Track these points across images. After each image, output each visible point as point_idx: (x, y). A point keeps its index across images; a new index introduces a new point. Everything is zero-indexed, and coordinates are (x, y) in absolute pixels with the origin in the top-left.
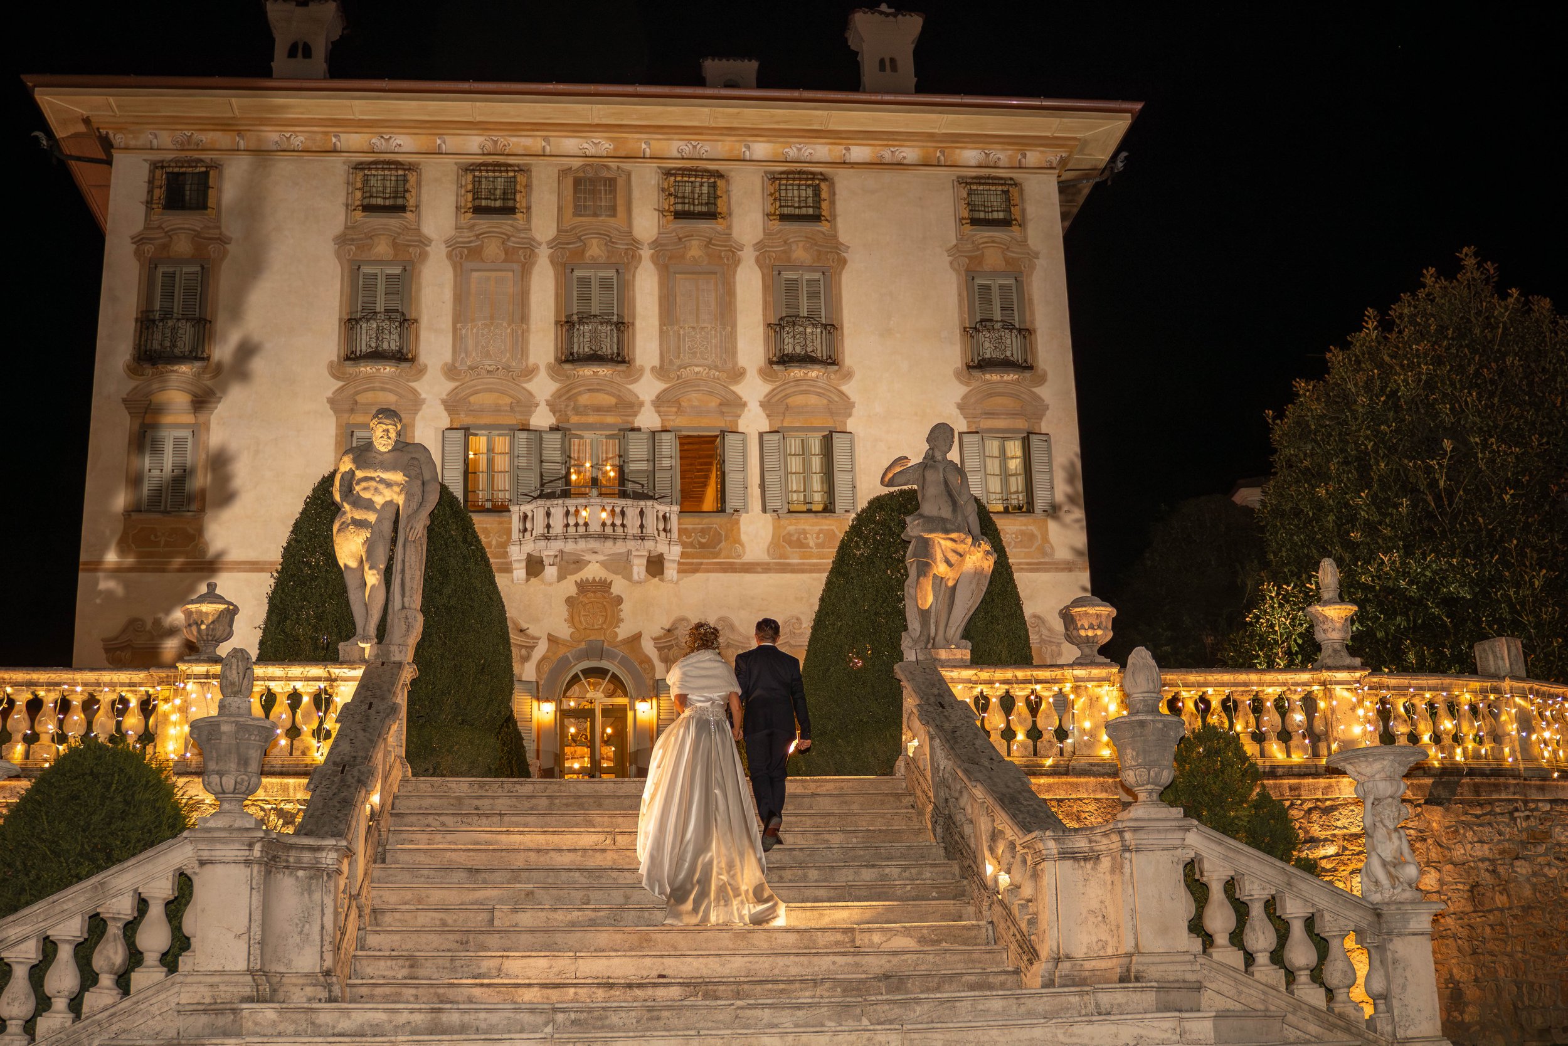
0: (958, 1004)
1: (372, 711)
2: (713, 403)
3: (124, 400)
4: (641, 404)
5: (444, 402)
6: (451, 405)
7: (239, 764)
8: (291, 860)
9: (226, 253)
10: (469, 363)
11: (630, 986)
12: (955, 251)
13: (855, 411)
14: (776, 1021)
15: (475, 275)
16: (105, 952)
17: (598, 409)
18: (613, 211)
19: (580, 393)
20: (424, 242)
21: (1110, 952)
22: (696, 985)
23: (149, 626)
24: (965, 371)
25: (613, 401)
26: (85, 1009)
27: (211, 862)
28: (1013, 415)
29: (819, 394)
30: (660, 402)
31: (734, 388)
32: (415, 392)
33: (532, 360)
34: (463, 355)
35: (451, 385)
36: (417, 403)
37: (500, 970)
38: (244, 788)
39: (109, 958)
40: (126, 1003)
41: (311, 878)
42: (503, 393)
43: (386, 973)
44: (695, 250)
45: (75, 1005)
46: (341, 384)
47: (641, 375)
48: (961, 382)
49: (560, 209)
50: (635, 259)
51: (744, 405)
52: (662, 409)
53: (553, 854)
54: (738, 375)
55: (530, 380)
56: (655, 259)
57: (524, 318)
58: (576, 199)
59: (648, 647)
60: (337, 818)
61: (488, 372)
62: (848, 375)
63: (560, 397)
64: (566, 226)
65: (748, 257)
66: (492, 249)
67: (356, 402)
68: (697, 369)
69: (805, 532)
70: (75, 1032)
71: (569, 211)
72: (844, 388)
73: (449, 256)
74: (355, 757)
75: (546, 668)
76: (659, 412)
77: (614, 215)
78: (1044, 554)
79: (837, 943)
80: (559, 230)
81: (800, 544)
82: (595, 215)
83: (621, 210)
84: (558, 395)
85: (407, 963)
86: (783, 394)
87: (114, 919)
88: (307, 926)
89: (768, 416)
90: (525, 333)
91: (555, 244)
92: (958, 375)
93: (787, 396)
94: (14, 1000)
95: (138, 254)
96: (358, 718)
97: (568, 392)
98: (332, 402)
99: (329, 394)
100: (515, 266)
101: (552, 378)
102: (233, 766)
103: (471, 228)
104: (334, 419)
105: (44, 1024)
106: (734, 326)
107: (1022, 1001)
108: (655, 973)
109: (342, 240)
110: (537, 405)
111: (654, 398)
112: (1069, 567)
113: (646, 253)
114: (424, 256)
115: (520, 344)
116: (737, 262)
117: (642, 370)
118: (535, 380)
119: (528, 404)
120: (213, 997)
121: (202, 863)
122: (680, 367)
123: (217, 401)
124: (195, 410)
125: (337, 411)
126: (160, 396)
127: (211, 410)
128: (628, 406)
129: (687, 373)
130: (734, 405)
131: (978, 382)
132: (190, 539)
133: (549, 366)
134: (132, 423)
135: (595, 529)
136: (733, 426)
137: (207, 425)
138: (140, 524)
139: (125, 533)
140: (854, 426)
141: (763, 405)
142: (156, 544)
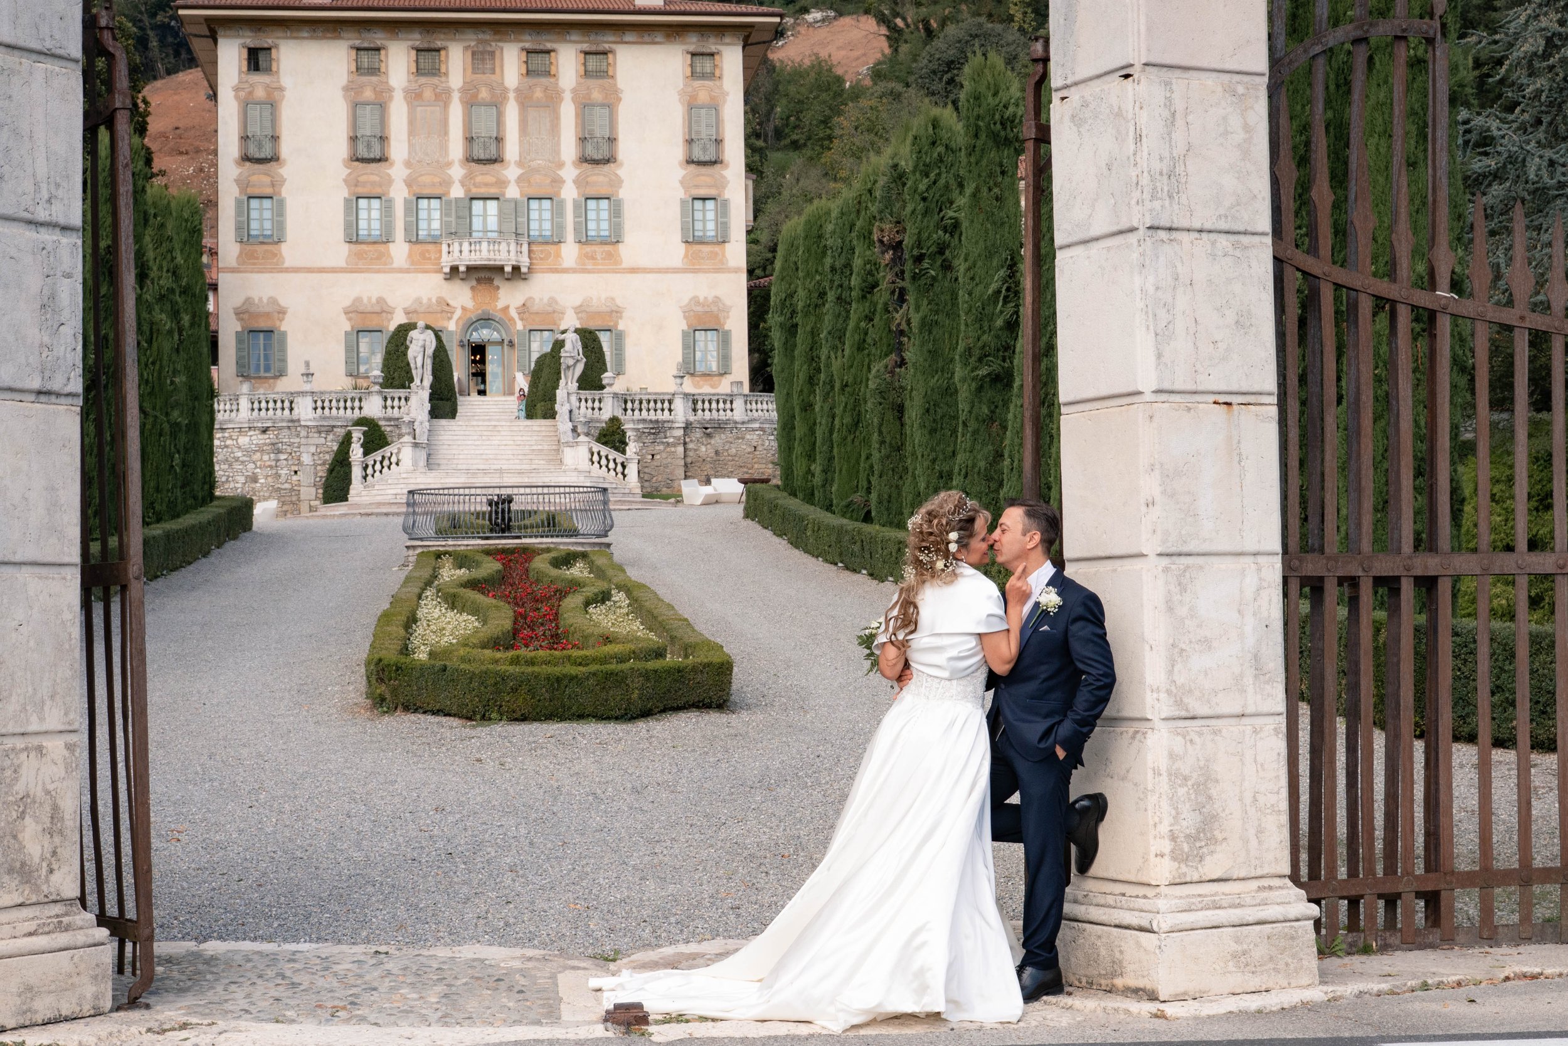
2: (548, 181)
3: (235, 181)
4: (509, 182)
5: (405, 181)
6: (409, 183)
9: (284, 96)
10: (417, 159)
12: (682, 93)
13: (624, 184)
15: (419, 109)
16: (385, 462)
17: (486, 185)
18: (493, 71)
19: (476, 176)
20: (391, 90)
23: (256, 301)
24: (684, 163)
25: (494, 180)
26: (383, 472)
28: (710, 187)
29: (604, 175)
30: (519, 180)
31: (558, 172)
32: (389, 175)
33: (451, 157)
34: (414, 154)
35: (408, 171)
36: (390, 182)
42: (436, 175)
44: (538, 94)
46: (349, 170)
47: (509, 166)
48: (682, 168)
49: (464, 70)
50: (505, 98)
51: (564, 181)
52: (520, 184)
54: (561, 165)
55: (450, 168)
56: (517, 99)
57: (446, 133)
58: (473, 64)
59: (513, 313)
61: (428, 164)
62: (621, 165)
64: (468, 80)
65: (567, 96)
66: (428, 94)
67: (358, 181)
68: (539, 162)
69: (596, 251)
71: (470, 71)
72: (618, 172)
73: (405, 98)
75: (461, 323)
76: (519, 186)
77: (494, 73)
78: (723, 264)
80: (464, 83)
81: (593, 258)
82: (484, 73)
83: (498, 70)
84: (465, 177)
86: (585, 176)
87: (386, 456)
89: (577, 187)
90: (447, 141)
91: (463, 90)
92: (681, 164)
93: (587, 177)
95: (237, 97)
97: (470, 174)
98: (345, 181)
99: (344, 177)
100: (441, 104)
101: (462, 168)
103: (416, 81)
104: (347, 191)
106: (559, 137)
109: (346, 89)
110: (454, 182)
111: (516, 178)
112: (736, 270)
113: (512, 95)
114: (391, 98)
115: (444, 147)
116: (562, 100)
117: (509, 163)
118: (453, 168)
119: (448, 183)
122: (530, 161)
123: (285, 180)
124: (273, 186)
125: (348, 186)
126: (254, 178)
127: (282, 185)
128: (503, 183)
129: (534, 164)
130: (558, 182)
131: (692, 167)
132: (275, 255)
133: (460, 161)
134: (241, 193)
135: (485, 254)
136: (558, 194)
137: (279, 194)
138: (249, 248)
139: (241, 253)
140: (623, 194)
141: (574, 182)
142: (257, 258)
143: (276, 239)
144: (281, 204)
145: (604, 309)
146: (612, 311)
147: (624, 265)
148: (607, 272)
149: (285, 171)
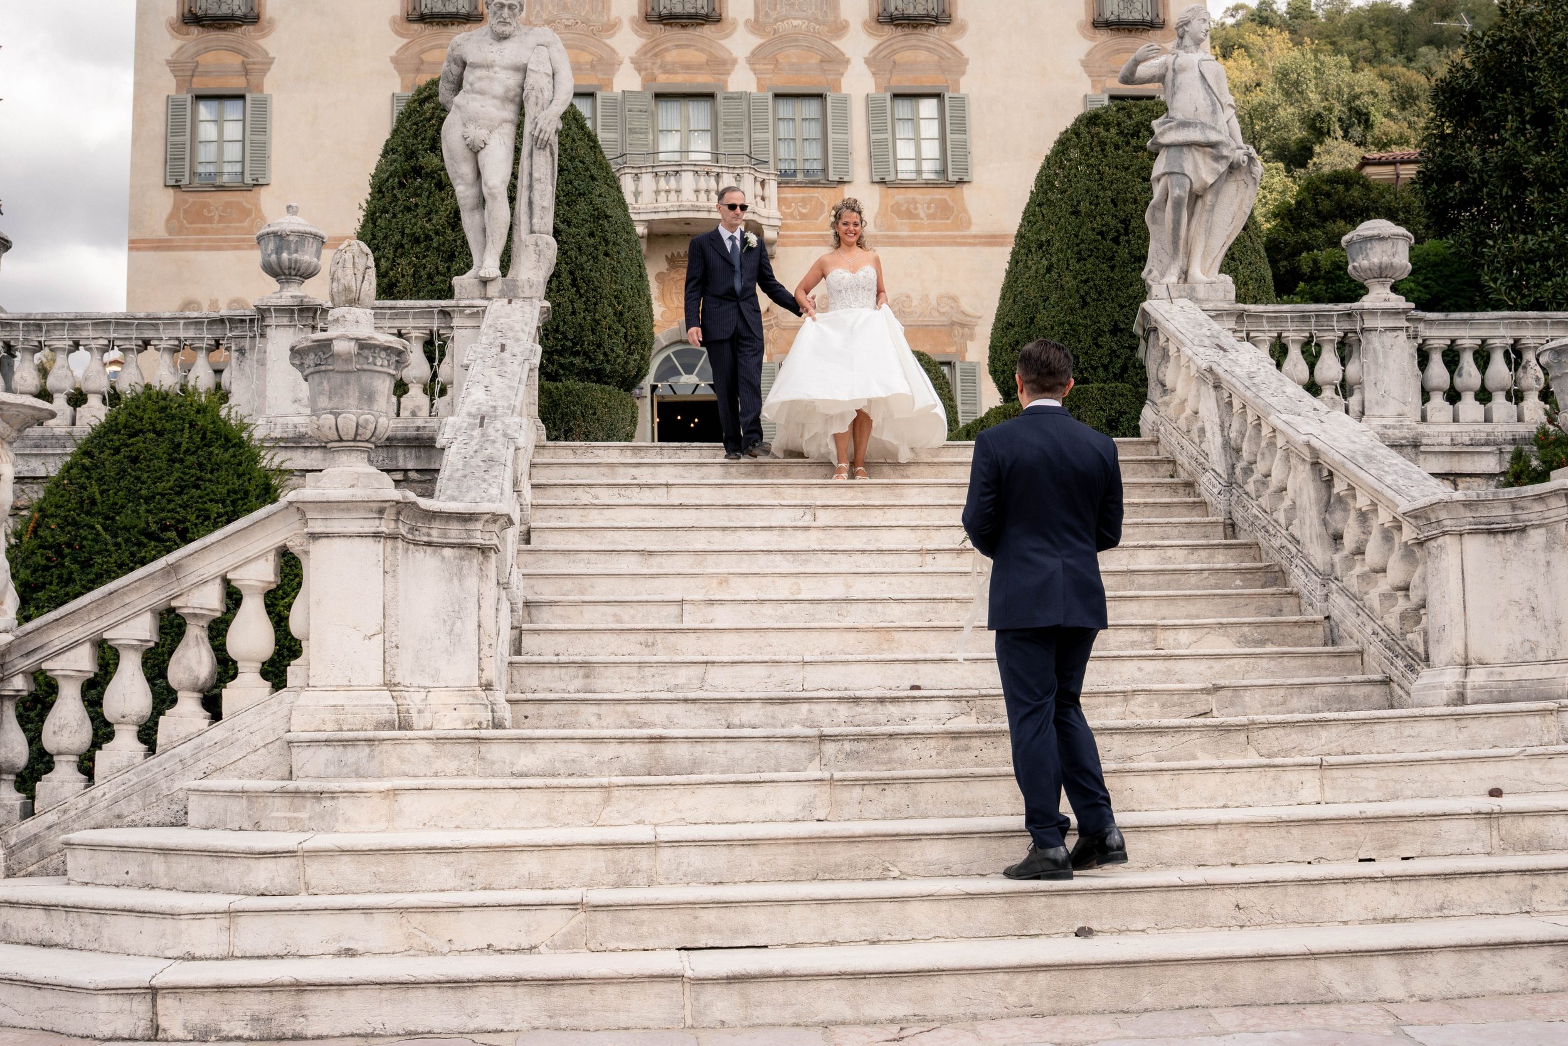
0: (1377, 727)
1: (506, 355)
2: (815, 60)
3: (168, 62)
4: (734, 62)
7: (360, 399)
8: (434, 533)
10: (545, 17)
11: (881, 700)
13: (969, 68)
14: (1129, 752)
16: (184, 661)
17: (688, 67)
19: (667, 50)
21: (1542, 655)
22: (969, 699)
24: (1089, 26)
25: (702, 57)
26: (161, 739)
27: (327, 536)
29: (929, 50)
30: (754, 58)
31: (834, 43)
33: (614, 14)
34: (538, 8)
37: (703, 680)
38: (368, 434)
39: (190, 669)
40: (219, 731)
41: (462, 559)
42: (583, 49)
43: (552, 686)
45: (147, 734)
46: (405, 41)
47: (734, 29)
48: (1085, 37)
51: (848, 62)
52: (757, 67)
53: (743, 534)
54: (840, 29)
55: (612, 35)
60: (484, 480)
61: (567, 26)
62: (962, 29)
63: (645, 54)
67: (422, 62)
68: (795, 23)
69: (915, 202)
70: (147, 770)
72: (957, 43)
74: (495, 407)
76: (755, 71)
79: (1133, 644)
81: (911, 215)
84: (644, 51)
85: (581, 672)
86: (889, 50)
87: (195, 615)
88: (459, 624)
89: (874, 74)
92: (1081, 28)
93: (894, 52)
94: (61, 728)
96: (490, 362)
97: (653, 48)
98: (395, 61)
99: (393, 53)
101: (636, 32)
102: (353, 400)
104: (399, 80)
105: (103, 759)
107: (1464, 723)
108: (908, 684)
110: (621, 63)
111: (748, 54)
117: (734, 23)
118: (617, 35)
119: (610, 64)
120: (337, 721)
121: (314, 536)
122: (776, 20)
123: (270, 62)
124: (246, 72)
125: (400, 72)
126: (209, 59)
127: (264, 72)
128: (722, 65)
129: (784, 27)
130: (836, 62)
131: (1103, 36)
132: (246, 213)
133: (633, 20)
134: (179, 88)
135: (688, 197)
136: (836, 86)
137: (259, 88)
138: (191, 198)
139: (176, 208)
140: (968, 85)
141: (867, 61)
142: (210, 220)
143: (248, 180)
144: (263, 106)
145: (936, 319)
146: (953, 324)
147: (975, 230)
148: (940, 242)
149: (270, 44)
